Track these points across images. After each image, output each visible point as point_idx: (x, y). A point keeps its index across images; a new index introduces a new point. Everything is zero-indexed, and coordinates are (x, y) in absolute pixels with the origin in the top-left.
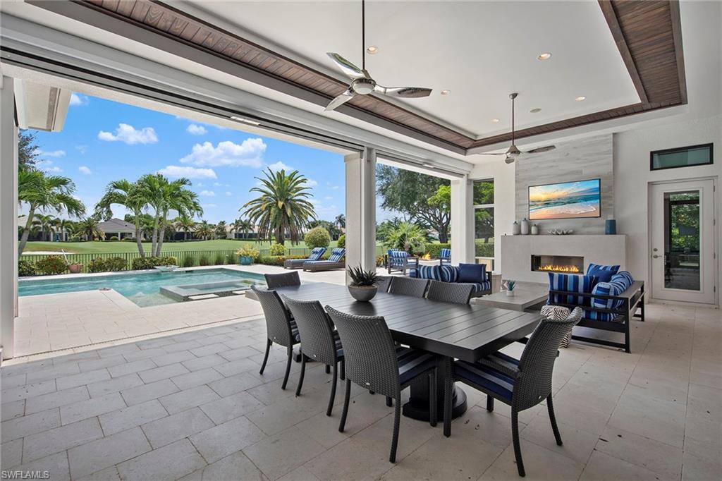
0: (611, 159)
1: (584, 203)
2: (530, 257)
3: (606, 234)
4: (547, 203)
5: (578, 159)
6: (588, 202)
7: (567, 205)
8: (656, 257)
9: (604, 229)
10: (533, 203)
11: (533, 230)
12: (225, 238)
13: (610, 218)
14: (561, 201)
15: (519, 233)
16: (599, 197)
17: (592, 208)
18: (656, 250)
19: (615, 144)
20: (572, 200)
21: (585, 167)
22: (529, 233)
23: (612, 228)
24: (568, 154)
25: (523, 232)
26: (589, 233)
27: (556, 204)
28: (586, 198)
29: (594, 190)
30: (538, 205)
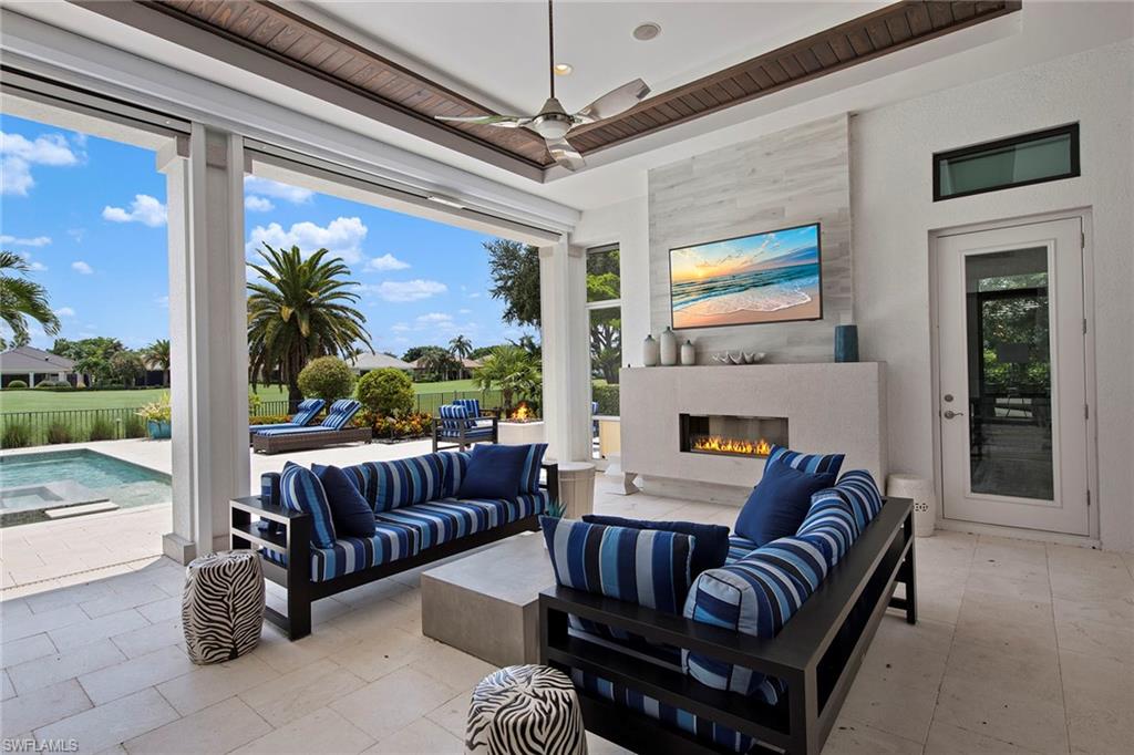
0: (845, 177)
1: (786, 286)
2: (678, 417)
3: (837, 361)
4: (709, 288)
5: (775, 182)
6: (796, 282)
7: (752, 290)
8: (950, 415)
9: (830, 349)
10: (678, 289)
11: (685, 353)
13: (846, 320)
14: (738, 281)
15: (656, 363)
16: (818, 270)
17: (801, 296)
18: (949, 399)
19: (854, 140)
20: (760, 280)
21: (790, 199)
22: (677, 362)
23: (850, 346)
24: (753, 171)
25: (663, 361)
26: (800, 360)
27: (727, 288)
28: (791, 274)
29: (807, 254)
30: (688, 294)
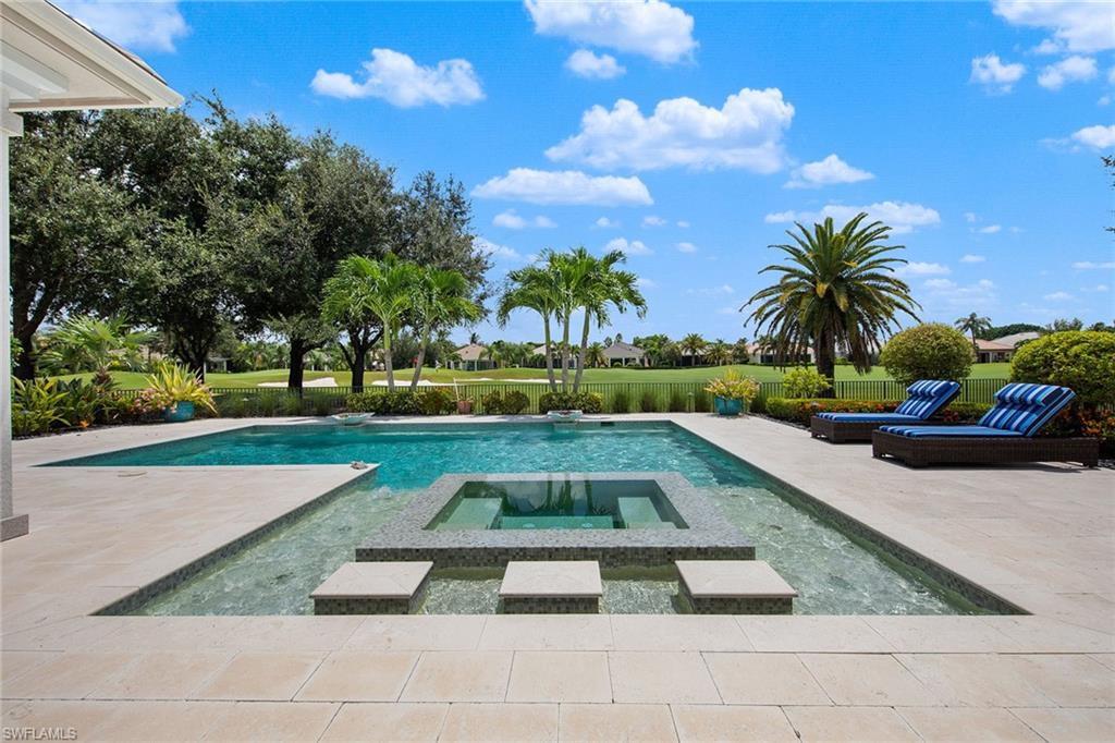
12: (745, 362)
